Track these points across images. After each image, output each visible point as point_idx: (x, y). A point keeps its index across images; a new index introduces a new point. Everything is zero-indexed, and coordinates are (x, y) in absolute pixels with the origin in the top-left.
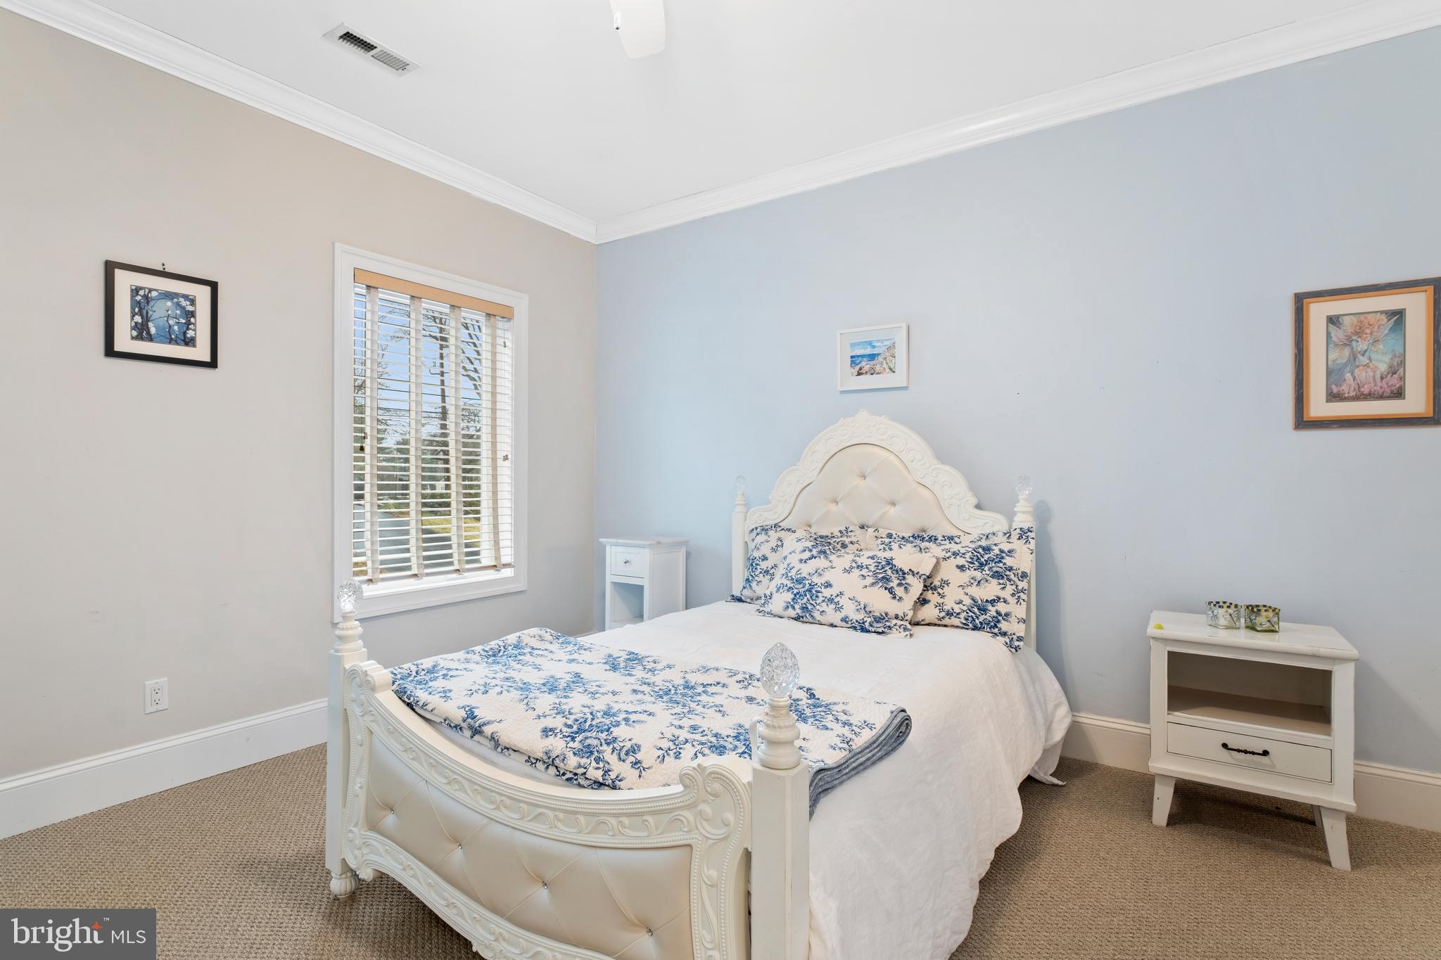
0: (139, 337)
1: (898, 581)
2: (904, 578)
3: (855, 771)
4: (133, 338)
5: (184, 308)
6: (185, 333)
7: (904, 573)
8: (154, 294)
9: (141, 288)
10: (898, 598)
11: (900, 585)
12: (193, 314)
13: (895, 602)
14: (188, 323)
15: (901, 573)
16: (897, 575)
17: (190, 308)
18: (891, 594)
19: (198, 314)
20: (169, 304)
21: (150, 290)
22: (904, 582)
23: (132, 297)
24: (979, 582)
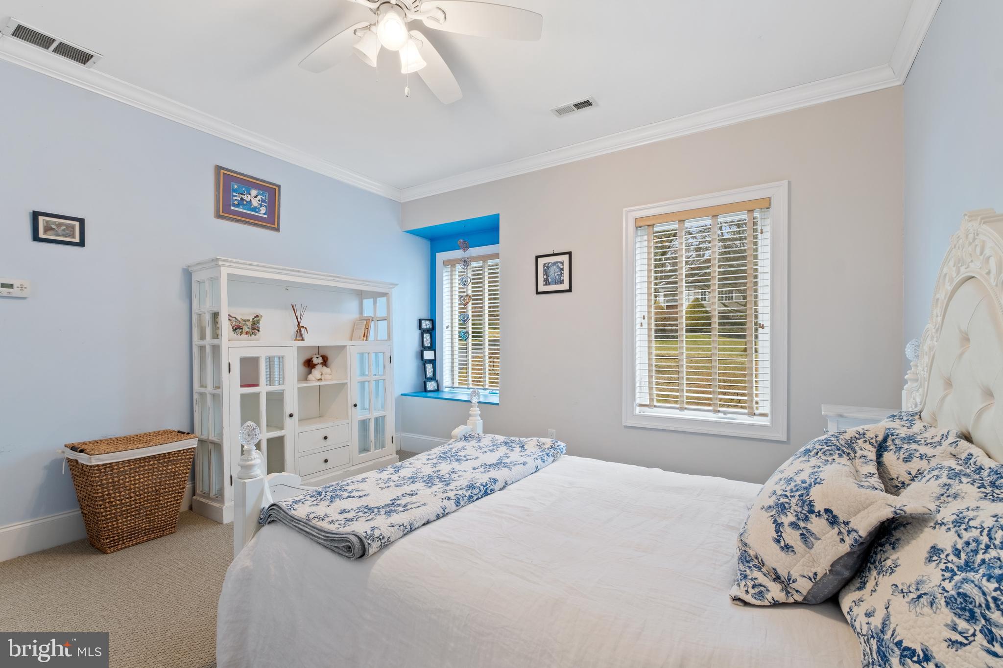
0: (546, 284)
1: (794, 519)
2: (806, 519)
3: (299, 530)
4: (544, 285)
5: (560, 267)
6: (560, 278)
7: (811, 512)
8: (550, 264)
9: (546, 264)
10: (782, 544)
11: (794, 525)
12: (562, 269)
13: (776, 548)
14: (562, 274)
15: (806, 508)
16: (799, 510)
17: (562, 267)
18: (777, 532)
19: (564, 269)
20: (555, 267)
21: (549, 263)
22: (802, 524)
23: (544, 268)
24: (919, 597)
